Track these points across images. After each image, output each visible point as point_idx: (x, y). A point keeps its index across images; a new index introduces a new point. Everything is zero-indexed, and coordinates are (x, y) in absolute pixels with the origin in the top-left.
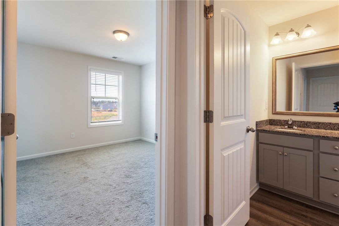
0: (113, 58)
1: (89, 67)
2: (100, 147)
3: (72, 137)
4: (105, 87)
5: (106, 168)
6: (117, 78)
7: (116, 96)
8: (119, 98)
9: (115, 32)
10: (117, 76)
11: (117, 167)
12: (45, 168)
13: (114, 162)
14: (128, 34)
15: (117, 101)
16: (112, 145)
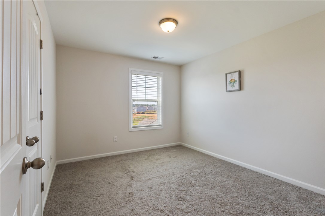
0: (153, 58)
1: (130, 69)
2: (141, 152)
3: (115, 141)
4: (145, 89)
5: (151, 181)
6: (157, 79)
7: (155, 98)
8: (158, 101)
9: (161, 22)
10: (157, 78)
11: (164, 181)
12: (90, 174)
13: (159, 173)
14: (176, 22)
15: (157, 104)
16: (152, 150)
